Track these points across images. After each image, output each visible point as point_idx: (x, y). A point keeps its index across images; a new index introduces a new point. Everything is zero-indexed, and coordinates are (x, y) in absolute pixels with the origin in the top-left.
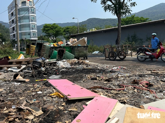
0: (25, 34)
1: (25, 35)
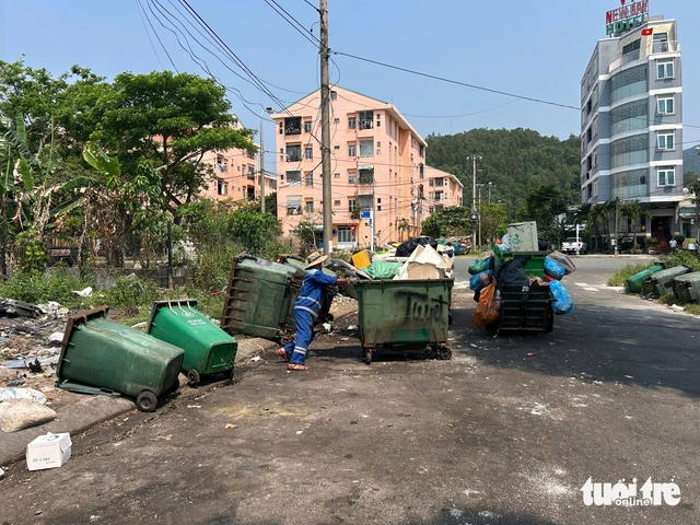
0: (626, 179)
1: (625, 184)
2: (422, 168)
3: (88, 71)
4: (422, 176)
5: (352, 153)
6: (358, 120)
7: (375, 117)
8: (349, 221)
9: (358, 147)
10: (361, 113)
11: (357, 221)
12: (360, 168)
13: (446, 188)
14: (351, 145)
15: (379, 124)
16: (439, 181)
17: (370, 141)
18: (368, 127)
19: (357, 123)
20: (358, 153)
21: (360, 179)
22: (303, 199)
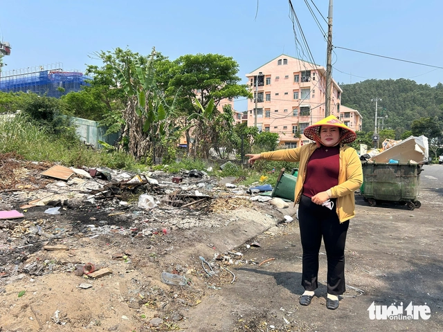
2: (338, 106)
3: (160, 54)
4: (338, 111)
5: (295, 97)
6: (300, 76)
7: (312, 75)
8: (293, 139)
9: (300, 94)
10: (303, 72)
11: (298, 139)
12: (301, 106)
13: (352, 119)
14: (296, 92)
15: (314, 79)
16: (347, 114)
17: (308, 89)
18: (307, 81)
19: (300, 78)
20: (300, 97)
21: (301, 113)
22: (263, 126)
